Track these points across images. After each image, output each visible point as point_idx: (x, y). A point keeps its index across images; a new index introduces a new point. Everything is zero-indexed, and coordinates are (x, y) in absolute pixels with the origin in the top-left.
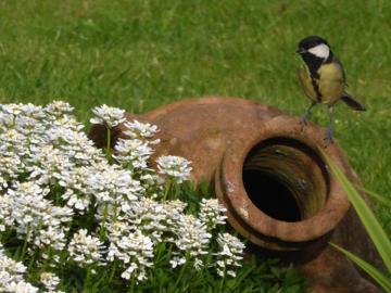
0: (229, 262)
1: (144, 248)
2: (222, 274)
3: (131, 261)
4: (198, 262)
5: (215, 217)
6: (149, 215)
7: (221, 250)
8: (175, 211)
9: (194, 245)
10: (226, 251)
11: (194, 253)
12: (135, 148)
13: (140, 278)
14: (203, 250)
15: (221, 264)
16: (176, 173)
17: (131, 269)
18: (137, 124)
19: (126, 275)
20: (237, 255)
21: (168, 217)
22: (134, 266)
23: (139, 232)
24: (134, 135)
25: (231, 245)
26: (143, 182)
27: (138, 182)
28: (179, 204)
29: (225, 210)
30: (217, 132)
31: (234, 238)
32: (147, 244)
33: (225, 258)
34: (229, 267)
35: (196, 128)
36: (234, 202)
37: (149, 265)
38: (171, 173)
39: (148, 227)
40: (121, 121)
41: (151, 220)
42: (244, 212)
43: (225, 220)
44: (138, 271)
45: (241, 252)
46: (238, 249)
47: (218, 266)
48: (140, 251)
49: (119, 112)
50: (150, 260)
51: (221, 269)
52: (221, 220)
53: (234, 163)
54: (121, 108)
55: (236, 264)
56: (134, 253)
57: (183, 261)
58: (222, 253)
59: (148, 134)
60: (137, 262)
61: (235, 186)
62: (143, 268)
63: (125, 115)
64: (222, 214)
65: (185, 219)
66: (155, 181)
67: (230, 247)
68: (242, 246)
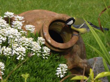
0: (46, 54)
1: (23, 51)
2: (44, 58)
3: (19, 54)
4: (38, 54)
6: (24, 42)
7: (44, 51)
8: (31, 41)
9: (37, 49)
10: (45, 51)
11: (37, 52)
12: (18, 23)
13: (22, 59)
14: (40, 51)
15: (44, 55)
16: (31, 30)
18: (18, 17)
19: (18, 58)
20: (48, 52)
21: (29, 43)
22: (20, 56)
23: (21, 46)
24: (17, 20)
25: (47, 50)
26: (21, 33)
27: (20, 33)
28: (31, 39)
30: (39, 19)
31: (47, 48)
32: (24, 50)
33: (45, 53)
34: (46, 56)
35: (33, 18)
36: (46, 38)
37: (25, 55)
38: (29, 30)
39: (24, 45)
40: (13, 16)
41: (25, 43)
42: (49, 41)
44: (21, 57)
45: (49, 51)
46: (48, 51)
47: (43, 56)
48: (22, 52)
50: (25, 54)
51: (44, 56)
52: (43, 43)
53: (46, 27)
54: (13, 13)
55: (48, 55)
56: (20, 52)
57: (34, 54)
58: (44, 52)
59: (21, 19)
60: (21, 55)
61: (46, 34)
62: (23, 56)
63: (14, 15)
64: (43, 41)
65: (34, 43)
66: (24, 33)
67: (46, 50)
68: (50, 50)
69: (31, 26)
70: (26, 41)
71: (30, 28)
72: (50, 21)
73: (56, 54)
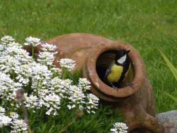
0: (92, 107)
1: (56, 100)
2: (89, 112)
3: (50, 107)
4: (81, 107)
5: (85, 86)
6: (58, 86)
7: (89, 101)
8: (67, 84)
9: (79, 99)
10: (91, 102)
11: (78, 103)
12: (48, 56)
13: (54, 114)
14: (83, 101)
15: (89, 108)
16: (68, 67)
17: (50, 110)
18: (47, 45)
19: (48, 113)
21: (65, 87)
22: (52, 109)
23: (54, 93)
24: (46, 50)
26: (52, 71)
27: (50, 71)
28: (69, 81)
29: (90, 83)
30: (81, 49)
31: (94, 96)
33: (91, 105)
34: (92, 109)
35: (71, 47)
36: (93, 80)
37: (59, 108)
38: (66, 66)
39: (57, 91)
40: (39, 44)
41: (58, 88)
42: (97, 84)
43: (90, 88)
44: (53, 111)
45: (97, 102)
46: (96, 101)
47: (87, 109)
48: (54, 102)
49: (37, 40)
50: (59, 106)
51: (89, 110)
52: (88, 88)
53: (92, 62)
54: (38, 38)
55: (95, 108)
56: (52, 103)
57: (74, 106)
58: (89, 103)
59: (52, 49)
60: (53, 107)
61: (93, 72)
62: (55, 110)
63: (40, 41)
64: (88, 85)
65: (73, 88)
66: (57, 71)
67: (93, 100)
68: (98, 99)
69: (69, 60)
70: (60, 85)
71: (67, 64)
72: (98, 53)
73: (108, 107)
